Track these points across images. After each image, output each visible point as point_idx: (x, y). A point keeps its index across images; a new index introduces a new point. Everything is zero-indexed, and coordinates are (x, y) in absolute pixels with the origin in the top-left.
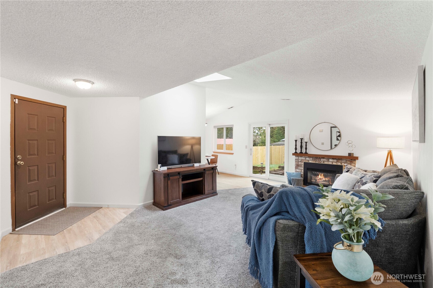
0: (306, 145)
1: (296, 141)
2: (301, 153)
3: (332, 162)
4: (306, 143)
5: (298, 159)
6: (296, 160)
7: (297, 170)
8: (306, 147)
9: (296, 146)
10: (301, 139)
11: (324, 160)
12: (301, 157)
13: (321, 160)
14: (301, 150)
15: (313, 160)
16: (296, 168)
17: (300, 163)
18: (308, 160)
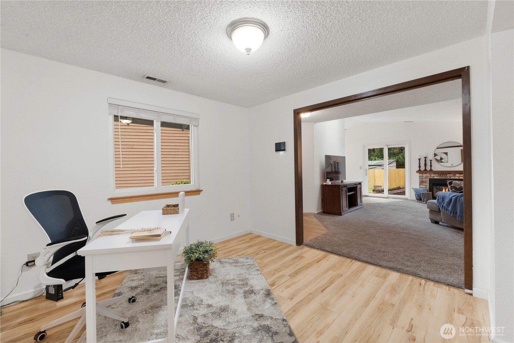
0: (431, 163)
1: (419, 159)
2: (425, 170)
3: (459, 177)
4: (431, 161)
5: (422, 176)
6: (420, 177)
7: (422, 186)
8: (431, 164)
9: (420, 164)
10: (424, 157)
11: (450, 175)
12: (425, 173)
13: (447, 176)
14: (425, 168)
15: (438, 176)
16: (421, 184)
17: (424, 180)
18: (434, 177)
